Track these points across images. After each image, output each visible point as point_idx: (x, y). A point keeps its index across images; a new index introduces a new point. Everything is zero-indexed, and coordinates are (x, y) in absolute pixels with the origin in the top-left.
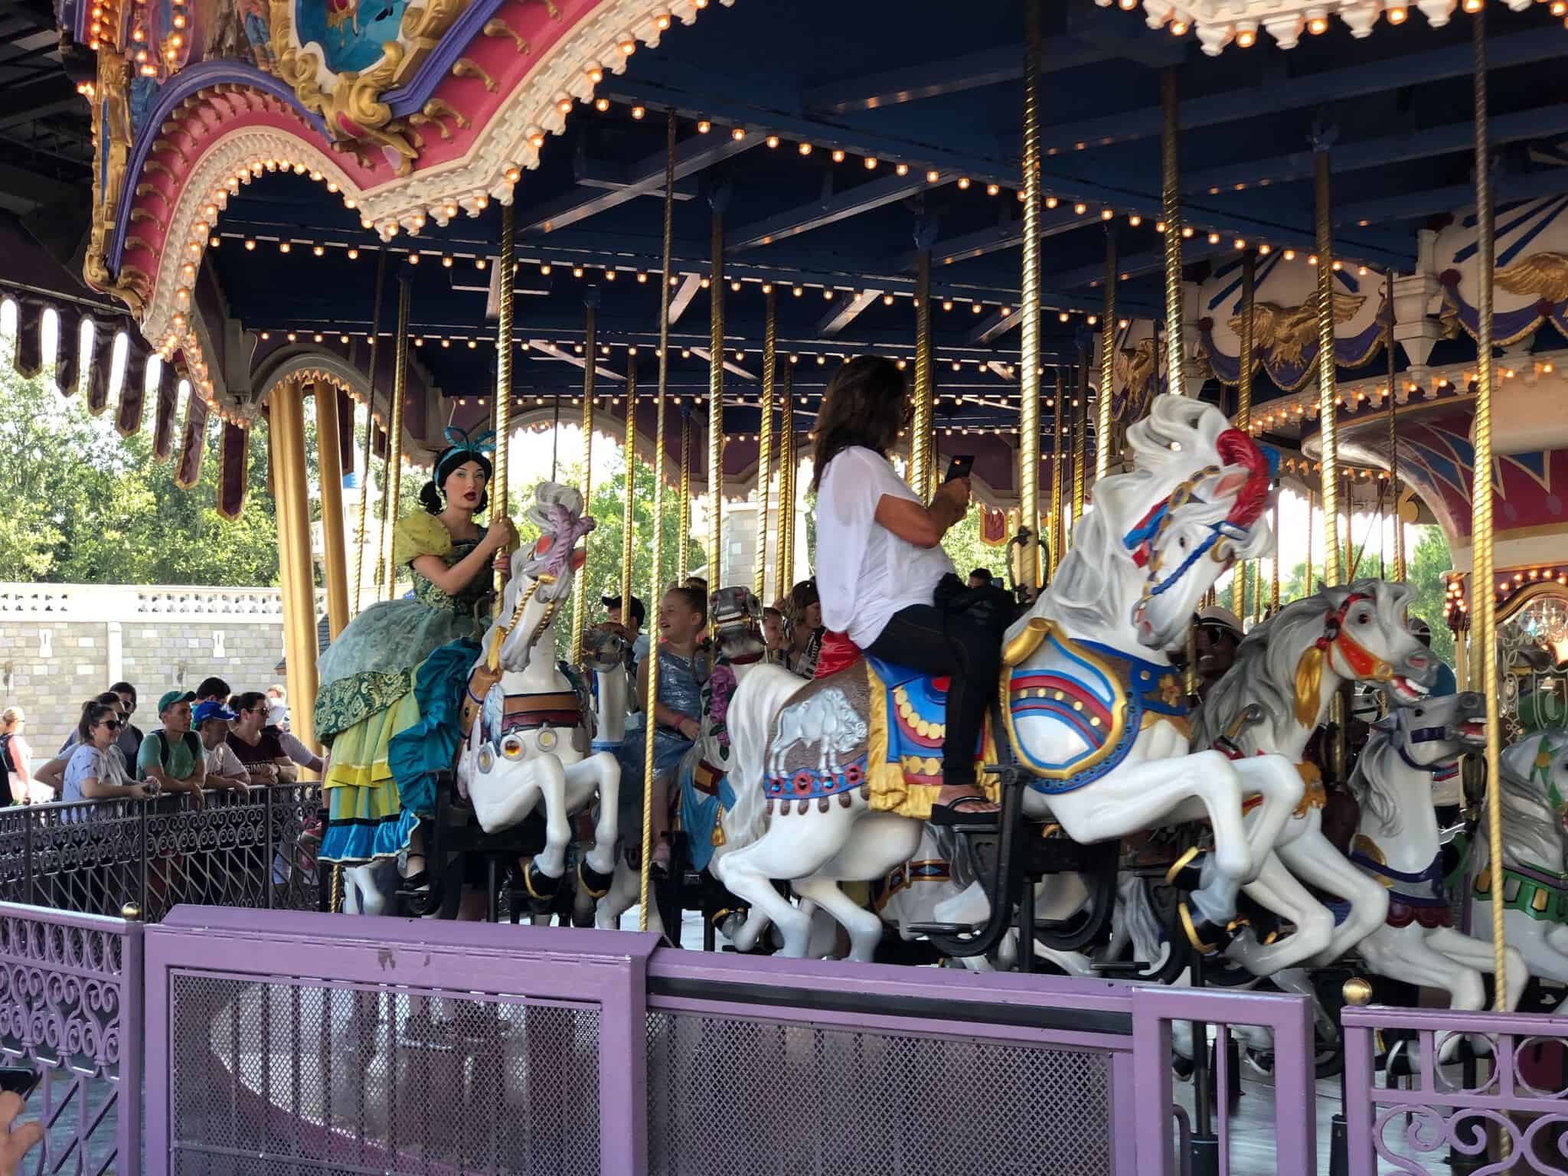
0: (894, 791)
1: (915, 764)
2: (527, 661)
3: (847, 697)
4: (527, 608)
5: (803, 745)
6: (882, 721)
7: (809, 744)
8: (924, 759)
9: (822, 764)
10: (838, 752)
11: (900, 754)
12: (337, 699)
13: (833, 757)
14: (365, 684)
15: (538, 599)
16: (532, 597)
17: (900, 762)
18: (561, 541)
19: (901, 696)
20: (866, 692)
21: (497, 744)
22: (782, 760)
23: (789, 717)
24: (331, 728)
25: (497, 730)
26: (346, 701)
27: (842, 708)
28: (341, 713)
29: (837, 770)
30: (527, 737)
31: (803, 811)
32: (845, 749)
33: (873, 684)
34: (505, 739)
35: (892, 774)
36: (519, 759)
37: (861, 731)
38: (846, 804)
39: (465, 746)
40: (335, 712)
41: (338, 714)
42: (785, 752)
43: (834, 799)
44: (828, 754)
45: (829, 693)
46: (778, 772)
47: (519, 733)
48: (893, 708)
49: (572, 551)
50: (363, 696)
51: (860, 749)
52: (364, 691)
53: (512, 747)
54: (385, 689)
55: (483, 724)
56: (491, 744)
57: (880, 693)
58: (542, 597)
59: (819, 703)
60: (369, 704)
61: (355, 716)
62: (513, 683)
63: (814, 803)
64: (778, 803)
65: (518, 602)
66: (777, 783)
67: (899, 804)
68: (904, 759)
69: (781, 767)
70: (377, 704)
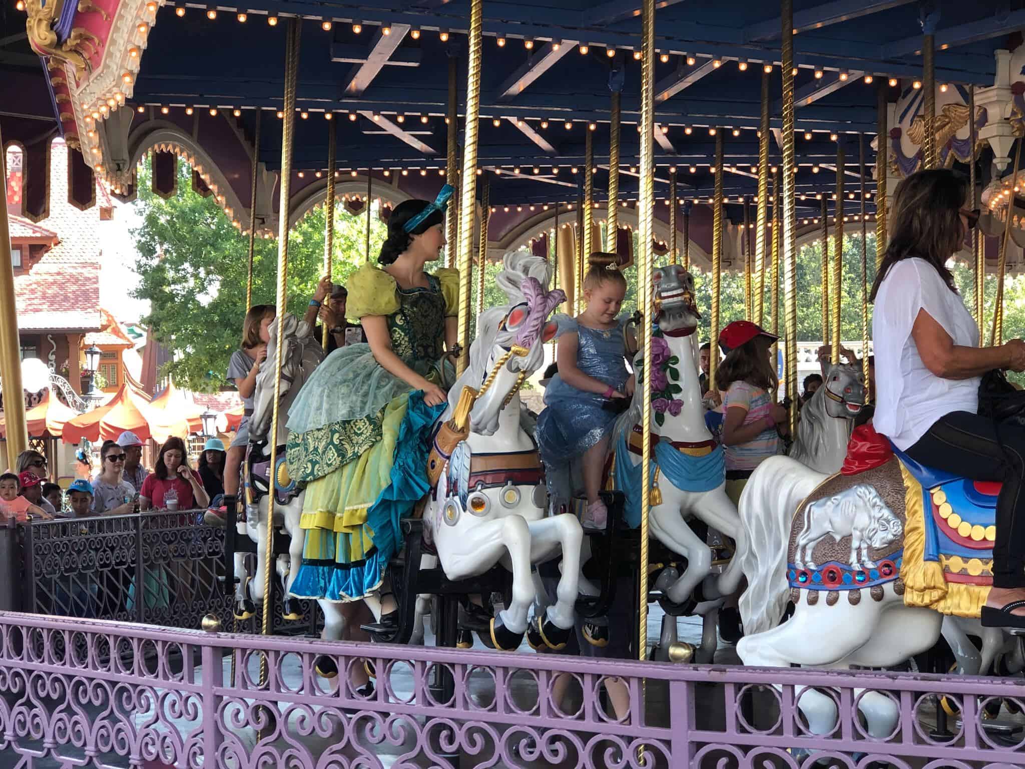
0: (934, 588)
1: (955, 563)
2: (497, 426)
3: (880, 495)
4: (498, 376)
5: (833, 539)
6: (918, 519)
7: (838, 538)
8: (966, 559)
9: (853, 558)
10: (870, 548)
11: (938, 552)
12: (311, 449)
13: (864, 552)
14: (336, 436)
15: (509, 368)
16: (504, 367)
17: (939, 560)
18: (534, 315)
19: (939, 497)
20: (901, 491)
21: (463, 500)
22: (809, 552)
23: (817, 511)
24: (308, 475)
25: (463, 486)
26: (320, 451)
27: (874, 505)
28: (317, 462)
29: (870, 565)
30: (493, 494)
31: (831, 602)
32: (877, 544)
33: (907, 483)
34: (471, 496)
35: (930, 572)
36: (483, 515)
37: (895, 528)
38: (879, 597)
39: (431, 497)
40: (311, 461)
41: (314, 463)
42: (812, 544)
43: (866, 592)
44: (859, 549)
45: (861, 490)
46: (805, 563)
47: (484, 491)
48: (931, 509)
49: (544, 324)
50: (335, 446)
51: (893, 546)
52: (336, 442)
53: (478, 504)
54: (355, 439)
55: (449, 479)
56: (457, 498)
57: (917, 493)
58: (514, 367)
59: (850, 499)
60: (341, 453)
61: (329, 465)
62: (477, 442)
63: (844, 595)
64: (804, 593)
65: (490, 370)
66: (804, 573)
67: (938, 601)
68: (943, 557)
69: (808, 558)
70: (350, 454)
